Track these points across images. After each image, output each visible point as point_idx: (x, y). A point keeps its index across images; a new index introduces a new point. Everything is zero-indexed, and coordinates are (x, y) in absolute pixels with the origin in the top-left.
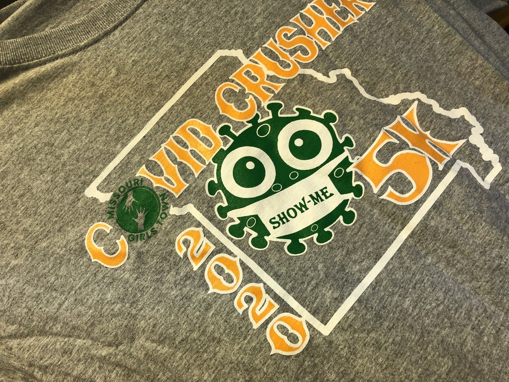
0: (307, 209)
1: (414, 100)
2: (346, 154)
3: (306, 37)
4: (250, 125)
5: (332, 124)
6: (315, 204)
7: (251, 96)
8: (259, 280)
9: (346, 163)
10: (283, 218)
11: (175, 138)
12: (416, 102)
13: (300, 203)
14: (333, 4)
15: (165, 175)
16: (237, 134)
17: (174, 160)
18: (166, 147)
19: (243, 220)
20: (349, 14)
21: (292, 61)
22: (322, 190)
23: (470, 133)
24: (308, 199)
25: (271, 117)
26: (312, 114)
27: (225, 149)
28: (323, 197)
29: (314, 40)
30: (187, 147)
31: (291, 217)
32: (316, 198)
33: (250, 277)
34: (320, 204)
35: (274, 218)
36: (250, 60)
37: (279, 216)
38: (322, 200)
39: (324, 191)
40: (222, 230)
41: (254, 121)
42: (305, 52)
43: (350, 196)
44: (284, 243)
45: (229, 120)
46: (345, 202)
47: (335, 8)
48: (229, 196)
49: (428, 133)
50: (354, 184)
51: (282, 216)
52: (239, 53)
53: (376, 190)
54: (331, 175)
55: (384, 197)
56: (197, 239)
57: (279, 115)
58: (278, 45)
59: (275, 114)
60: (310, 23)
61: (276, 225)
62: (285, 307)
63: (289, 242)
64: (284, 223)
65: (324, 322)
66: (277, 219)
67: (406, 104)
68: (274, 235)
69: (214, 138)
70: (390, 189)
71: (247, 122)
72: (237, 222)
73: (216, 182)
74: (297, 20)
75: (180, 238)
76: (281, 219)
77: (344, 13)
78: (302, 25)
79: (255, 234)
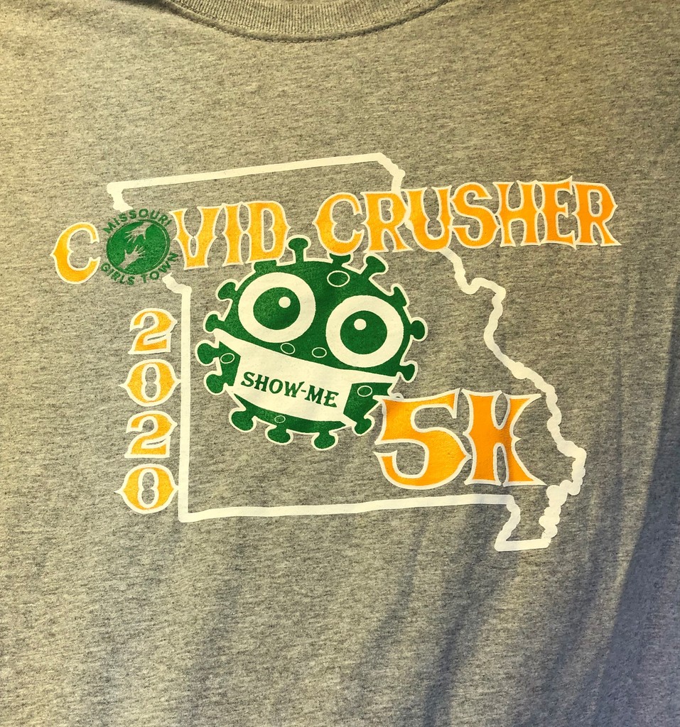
0: (294, 396)
1: (538, 391)
2: (393, 380)
3: (493, 216)
4: (330, 261)
5: (412, 337)
6: (308, 399)
7: (363, 232)
8: (177, 418)
9: (382, 389)
10: (262, 383)
11: (243, 207)
12: (539, 396)
13: (294, 385)
14: (566, 205)
15: (196, 237)
16: (306, 259)
17: (219, 230)
18: (226, 210)
19: (223, 348)
20: (573, 232)
21: (447, 231)
22: (330, 393)
23: (558, 482)
24: (306, 387)
25: (360, 272)
26: (405, 308)
27: (279, 264)
28: (323, 400)
29: (501, 226)
30: (245, 228)
31: (271, 389)
32: (315, 395)
33: (172, 408)
34: (312, 403)
35: (253, 375)
36: (403, 193)
37: (260, 376)
38: (319, 402)
39: (332, 395)
40: (193, 341)
41: (339, 261)
42: (474, 232)
43: (350, 424)
44: (236, 406)
45: (314, 238)
46: (338, 424)
47: (563, 210)
48: (234, 314)
49: (515, 439)
50: (367, 416)
51: (263, 380)
52: (398, 174)
53: (379, 442)
54: (355, 387)
55: (379, 455)
56: (162, 327)
57: (370, 279)
58: (450, 200)
59: (367, 273)
60: (515, 203)
61: (248, 383)
62: (172, 464)
63: (242, 408)
64: (257, 387)
65: (192, 508)
66: (255, 378)
67: (527, 386)
68: (235, 390)
69: (280, 243)
70: (394, 454)
71: (330, 254)
72: (216, 346)
73: (236, 289)
74: (503, 188)
75: (149, 311)
76: (259, 382)
77: (567, 225)
78: (504, 199)
79: (219, 372)
